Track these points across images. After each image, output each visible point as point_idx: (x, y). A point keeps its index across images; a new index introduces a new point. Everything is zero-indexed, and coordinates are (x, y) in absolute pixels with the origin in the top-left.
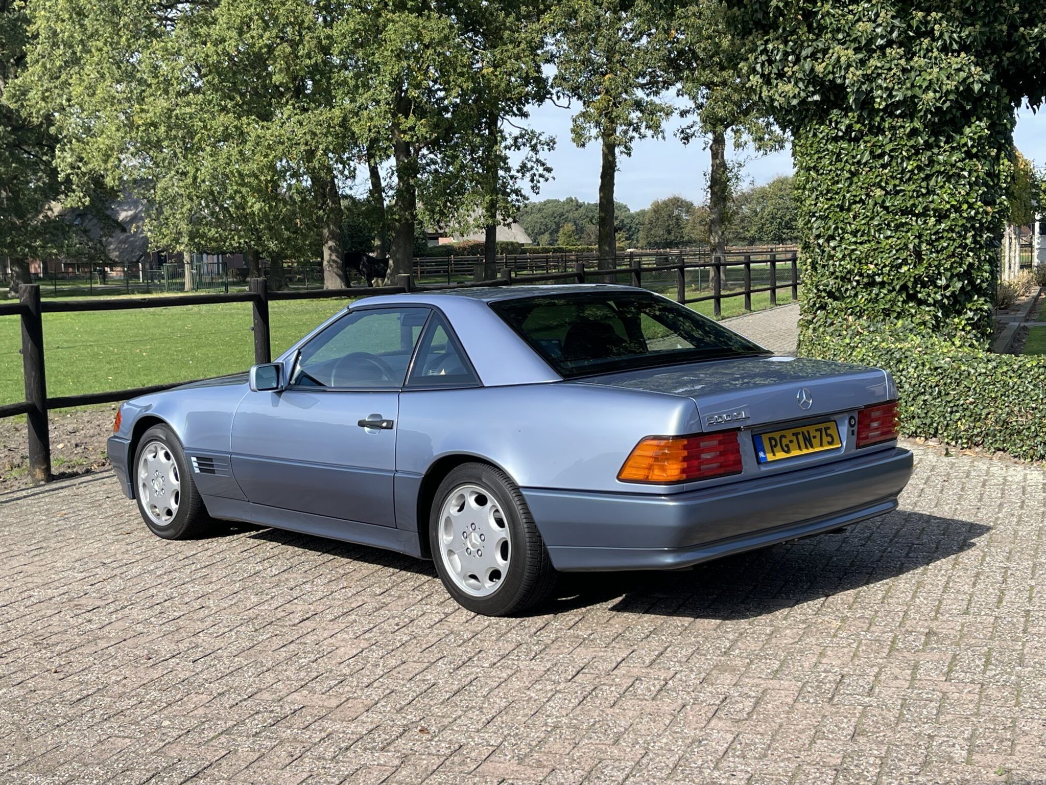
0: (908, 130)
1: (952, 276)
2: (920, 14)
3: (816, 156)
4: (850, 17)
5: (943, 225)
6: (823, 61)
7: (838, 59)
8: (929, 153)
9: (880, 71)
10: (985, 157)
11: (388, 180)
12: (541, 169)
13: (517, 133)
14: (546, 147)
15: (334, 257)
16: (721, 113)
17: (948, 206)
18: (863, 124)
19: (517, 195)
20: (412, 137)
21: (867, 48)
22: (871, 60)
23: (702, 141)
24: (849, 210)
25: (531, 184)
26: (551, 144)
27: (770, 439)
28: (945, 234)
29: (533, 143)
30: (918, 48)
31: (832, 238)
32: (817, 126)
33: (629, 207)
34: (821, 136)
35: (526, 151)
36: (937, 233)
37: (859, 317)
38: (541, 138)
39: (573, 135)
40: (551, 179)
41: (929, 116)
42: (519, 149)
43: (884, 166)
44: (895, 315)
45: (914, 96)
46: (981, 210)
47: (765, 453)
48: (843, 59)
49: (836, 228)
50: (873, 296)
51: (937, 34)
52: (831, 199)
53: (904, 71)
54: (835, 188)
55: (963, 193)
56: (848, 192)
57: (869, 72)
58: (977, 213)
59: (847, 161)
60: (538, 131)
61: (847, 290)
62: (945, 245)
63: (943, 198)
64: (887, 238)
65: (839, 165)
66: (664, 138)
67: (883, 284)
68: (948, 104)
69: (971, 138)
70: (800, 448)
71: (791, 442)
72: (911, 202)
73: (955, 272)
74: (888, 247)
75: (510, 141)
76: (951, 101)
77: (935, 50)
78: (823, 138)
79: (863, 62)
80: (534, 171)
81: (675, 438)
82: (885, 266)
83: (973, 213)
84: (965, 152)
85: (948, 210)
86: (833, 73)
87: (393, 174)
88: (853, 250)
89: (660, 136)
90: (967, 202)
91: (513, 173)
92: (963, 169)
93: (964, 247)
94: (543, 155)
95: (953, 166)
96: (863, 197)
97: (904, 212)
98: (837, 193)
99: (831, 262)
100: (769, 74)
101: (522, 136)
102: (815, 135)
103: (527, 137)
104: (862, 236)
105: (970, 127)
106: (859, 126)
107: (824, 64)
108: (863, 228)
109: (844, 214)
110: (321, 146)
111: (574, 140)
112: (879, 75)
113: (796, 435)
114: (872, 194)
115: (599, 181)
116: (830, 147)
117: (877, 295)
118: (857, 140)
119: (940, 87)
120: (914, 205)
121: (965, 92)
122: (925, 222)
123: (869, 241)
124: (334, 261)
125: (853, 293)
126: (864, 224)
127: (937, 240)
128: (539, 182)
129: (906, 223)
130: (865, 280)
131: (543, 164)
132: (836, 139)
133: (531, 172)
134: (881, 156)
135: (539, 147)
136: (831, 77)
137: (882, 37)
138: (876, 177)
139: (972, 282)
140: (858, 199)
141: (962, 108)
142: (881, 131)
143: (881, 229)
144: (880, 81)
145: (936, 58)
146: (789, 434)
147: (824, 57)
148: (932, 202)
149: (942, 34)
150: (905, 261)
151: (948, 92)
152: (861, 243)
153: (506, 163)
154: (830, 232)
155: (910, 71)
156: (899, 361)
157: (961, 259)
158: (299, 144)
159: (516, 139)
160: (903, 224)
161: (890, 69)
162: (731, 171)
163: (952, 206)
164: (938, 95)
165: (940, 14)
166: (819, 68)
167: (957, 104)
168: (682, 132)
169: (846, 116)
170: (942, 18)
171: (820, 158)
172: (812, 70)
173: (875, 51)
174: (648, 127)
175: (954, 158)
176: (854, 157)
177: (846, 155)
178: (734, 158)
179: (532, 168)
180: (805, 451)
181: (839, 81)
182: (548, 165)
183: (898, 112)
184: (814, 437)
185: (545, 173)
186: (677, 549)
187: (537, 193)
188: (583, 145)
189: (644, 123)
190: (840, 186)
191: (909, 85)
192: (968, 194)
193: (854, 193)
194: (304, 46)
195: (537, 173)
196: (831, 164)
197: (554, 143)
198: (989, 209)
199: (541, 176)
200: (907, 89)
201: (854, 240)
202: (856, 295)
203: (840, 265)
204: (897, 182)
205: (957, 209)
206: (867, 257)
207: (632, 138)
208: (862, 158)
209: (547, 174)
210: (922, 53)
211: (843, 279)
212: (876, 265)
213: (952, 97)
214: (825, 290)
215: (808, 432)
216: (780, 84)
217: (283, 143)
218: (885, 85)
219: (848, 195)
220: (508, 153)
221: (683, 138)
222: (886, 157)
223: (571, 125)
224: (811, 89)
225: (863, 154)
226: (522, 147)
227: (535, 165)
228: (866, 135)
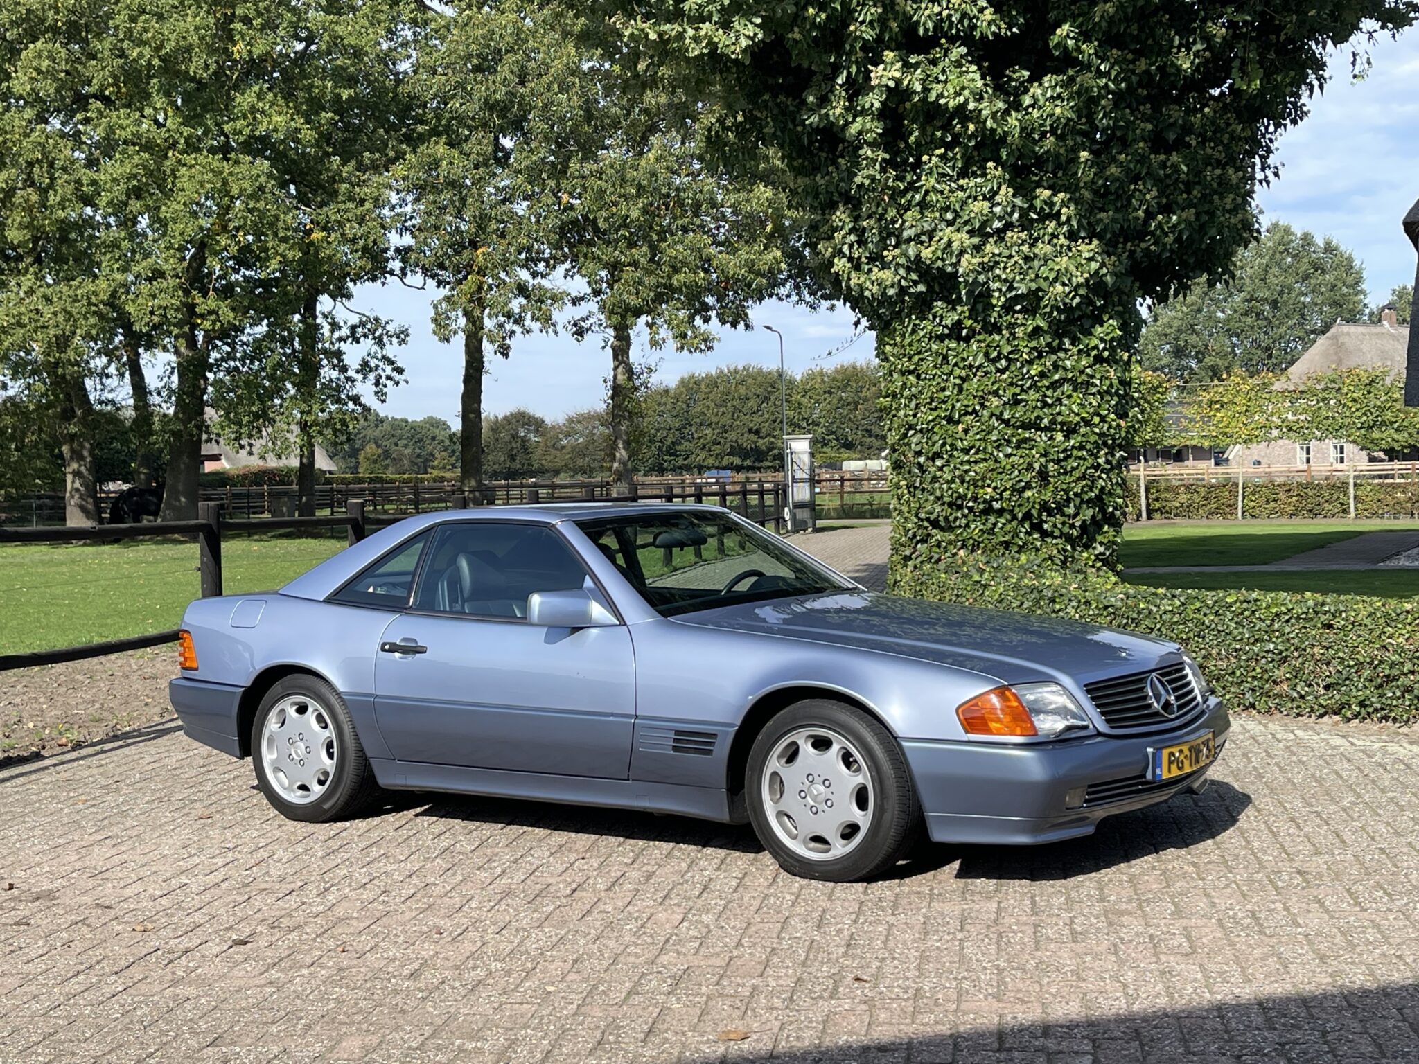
0: (1030, 328)
1: (1082, 502)
2: (1048, 193)
3: (917, 357)
4: (960, 194)
5: (1072, 442)
6: (929, 246)
7: (950, 243)
8: (1054, 357)
9: (997, 259)
10: (1116, 362)
11: (165, 379)
12: (389, 369)
13: (354, 320)
14: (395, 340)
15: (78, 485)
16: (634, 301)
17: (1078, 419)
18: (976, 321)
19: (355, 404)
20: (214, 323)
21: (981, 232)
22: (988, 246)
23: (601, 338)
24: (958, 422)
25: (374, 389)
26: (402, 336)
28: (1075, 452)
29: (377, 334)
30: (1041, 232)
31: (937, 455)
32: (917, 322)
34: (922, 333)
35: (367, 345)
36: (1065, 450)
37: (973, 551)
38: (388, 327)
39: (432, 326)
40: (402, 383)
41: (1055, 313)
42: (358, 342)
43: (1002, 371)
44: (1016, 549)
45: (1039, 289)
46: (1114, 424)
48: (956, 245)
49: (944, 445)
50: (989, 525)
51: (1064, 218)
52: (936, 409)
53: (1027, 259)
54: (941, 395)
55: (1095, 404)
56: (958, 401)
57: (986, 260)
58: (1110, 427)
59: (956, 365)
60: (383, 319)
61: (956, 518)
62: (1075, 465)
63: (1072, 406)
64: (1008, 456)
65: (946, 369)
66: (556, 333)
67: (1000, 512)
68: (1077, 300)
69: (1102, 340)
72: (1035, 414)
73: (1086, 497)
74: (1008, 467)
75: (345, 331)
76: (1081, 296)
77: (1061, 237)
78: (924, 336)
79: (978, 248)
80: (380, 371)
82: (1005, 489)
83: (1106, 426)
84: (1095, 357)
85: (1078, 423)
86: (943, 260)
87: (172, 373)
88: (967, 472)
89: (550, 330)
90: (1099, 415)
91: (351, 373)
92: (1092, 377)
93: (1097, 467)
94: (392, 350)
95: (1082, 372)
96: (978, 408)
97: (1026, 426)
98: (944, 402)
99: (937, 485)
101: (362, 325)
102: (914, 332)
103: (369, 326)
104: (976, 453)
105: (1102, 326)
106: (970, 322)
107: (932, 248)
108: (978, 444)
109: (951, 427)
110: (78, 331)
111: (435, 333)
112: (997, 263)
114: (987, 404)
115: (461, 388)
116: (934, 347)
117: (995, 525)
118: (967, 339)
119: (1070, 280)
120: (1038, 417)
121: (1096, 286)
122: (1051, 438)
123: (985, 460)
124: (79, 491)
125: (964, 522)
126: (979, 440)
127: (1065, 459)
128: (385, 386)
129: (1030, 439)
130: (981, 507)
131: (392, 363)
132: (941, 338)
133: (376, 373)
134: (998, 359)
135: (385, 339)
136: (940, 263)
137: (1000, 219)
138: (993, 383)
139: (1103, 510)
140: (970, 410)
141: (1092, 303)
142: (996, 329)
143: (1000, 445)
144: (997, 271)
145: (1062, 246)
147: (931, 240)
148: (1059, 414)
149: (1069, 219)
150: (1028, 486)
151: (1079, 286)
152: (976, 462)
153: (340, 360)
154: (936, 448)
155: (1033, 260)
156: (1053, 600)
157: (1092, 482)
158: (47, 327)
159: (353, 328)
160: (1025, 440)
161: (1010, 257)
162: (639, 378)
163: (1083, 419)
164: (1067, 289)
165: (1068, 196)
166: (927, 254)
167: (1086, 300)
168: (575, 325)
169: (954, 309)
170: (1069, 200)
171: (922, 360)
172: (918, 256)
173: (991, 235)
174: (535, 319)
175: (1083, 363)
176: (963, 359)
177: (955, 356)
178: (642, 361)
179: (377, 367)
181: (949, 269)
182: (400, 364)
183: (1018, 307)
185: (395, 374)
187: (383, 401)
188: (446, 340)
189: (529, 314)
190: (947, 393)
191: (1033, 276)
192: (1099, 406)
193: (966, 402)
194: (56, 192)
195: (383, 375)
196: (935, 367)
197: (408, 335)
198: (1123, 423)
199: (389, 378)
200: (1032, 281)
201: (966, 458)
202: (967, 525)
203: (950, 488)
204: (1018, 390)
205: (1087, 423)
206: (983, 479)
207: (513, 332)
208: (975, 360)
209: (397, 376)
210: (1046, 238)
211: (950, 505)
212: (995, 488)
213: (1082, 292)
214: (928, 519)
216: (875, 270)
218: (1004, 277)
219: (958, 405)
220: (343, 346)
221: (575, 333)
222: (1003, 361)
223: (432, 313)
224: (914, 277)
225: (975, 356)
226: (362, 339)
227: (381, 364)
228: (980, 333)
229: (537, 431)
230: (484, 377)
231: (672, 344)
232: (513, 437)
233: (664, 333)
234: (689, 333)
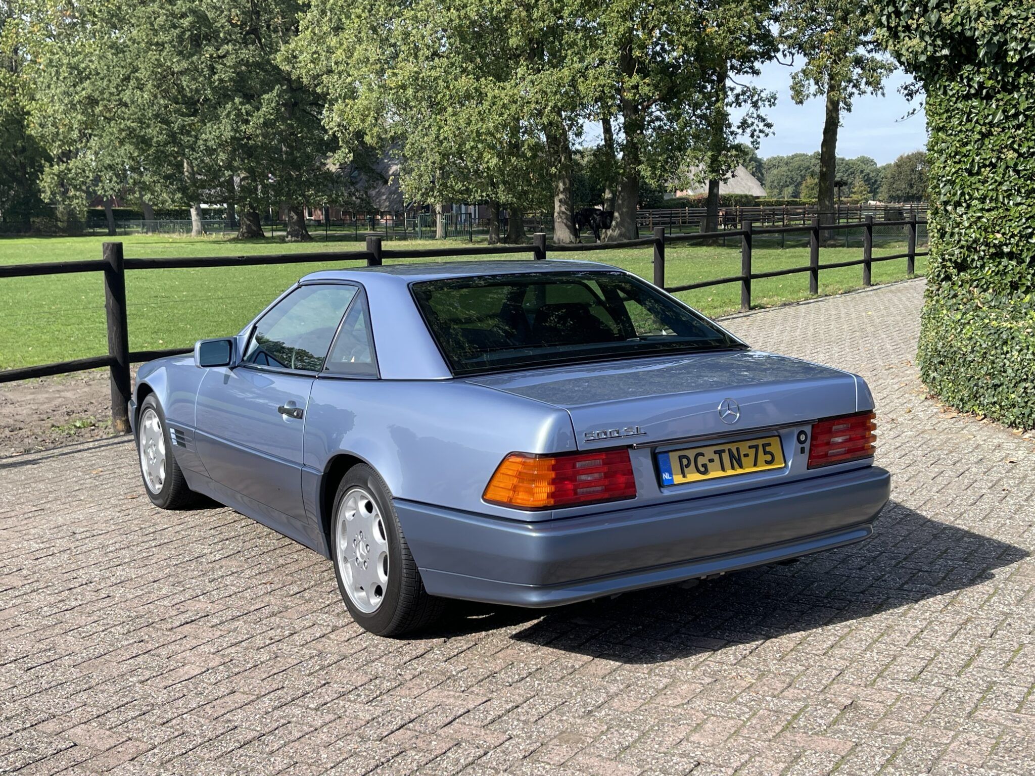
3: (945, 115)
6: (952, 12)
7: (968, 9)
9: (1015, 21)
12: (761, 125)
13: (738, 90)
14: (767, 103)
15: (563, 209)
18: (996, 81)
20: (635, 94)
22: (1005, 9)
25: (752, 140)
26: (772, 100)
27: (681, 458)
29: (755, 99)
31: (958, 204)
32: (947, 83)
33: (875, 161)
34: (951, 93)
35: (747, 107)
37: (985, 291)
38: (762, 95)
39: (792, 93)
40: (771, 135)
42: (740, 106)
43: (1018, 127)
44: (1024, 289)
47: (671, 475)
49: (963, 194)
50: (1001, 267)
52: (960, 162)
54: (964, 150)
56: (978, 154)
57: (1002, 22)
59: (977, 122)
60: (759, 88)
61: (973, 260)
64: (1018, 205)
65: (969, 126)
66: (883, 94)
67: (1011, 255)
70: (723, 469)
71: (711, 461)
74: (1017, 214)
75: (731, 98)
78: (953, 95)
79: (996, 12)
80: (755, 127)
81: (542, 456)
82: (1013, 236)
86: (962, 25)
87: (620, 130)
88: (979, 218)
89: (879, 92)
91: (734, 128)
94: (763, 112)
96: (994, 161)
98: (965, 156)
99: (957, 230)
100: (896, 27)
101: (744, 93)
102: (945, 92)
103: (748, 94)
104: (990, 202)
106: (991, 82)
107: (953, 14)
108: (991, 194)
110: (550, 104)
111: (793, 98)
112: (1014, 25)
113: (719, 453)
114: (1003, 156)
115: (821, 137)
116: (960, 105)
117: (1006, 267)
118: (989, 97)
123: (997, 208)
124: (563, 213)
125: (979, 264)
126: (993, 190)
128: (759, 137)
130: (992, 250)
131: (764, 120)
132: (967, 97)
133: (752, 128)
134: (1016, 116)
135: (760, 103)
136: (959, 28)
138: (1009, 138)
140: (987, 163)
142: (1015, 87)
143: (1010, 195)
144: (1014, 32)
146: (709, 452)
147: (952, 7)
152: (989, 210)
153: (727, 120)
154: (956, 198)
156: (1005, 343)
158: (530, 103)
159: (738, 96)
161: (1026, 19)
166: (947, 20)
169: (978, 72)
171: (950, 117)
172: (939, 21)
174: (868, 83)
177: (977, 114)
179: (753, 124)
180: (730, 472)
181: (968, 34)
182: (769, 121)
184: (746, 455)
185: (765, 129)
186: (543, 586)
188: (801, 102)
189: (864, 80)
190: (969, 148)
193: (984, 156)
194: (538, 9)
195: (757, 129)
196: (960, 124)
197: (775, 99)
199: (761, 131)
201: (981, 206)
202: (983, 266)
203: (966, 234)
204: (1032, 144)
206: (994, 225)
207: (851, 95)
208: (994, 118)
209: (766, 130)
211: (969, 248)
212: (1004, 234)
214: (950, 260)
215: (738, 449)
217: (515, 102)
218: (1020, 36)
219: (977, 158)
220: (728, 109)
221: (907, 95)
222: (1021, 117)
223: (791, 82)
224: (939, 42)
225: (994, 115)
226: (743, 104)
227: (756, 122)
228: (999, 92)
230: (839, 129)
232: (913, 170)
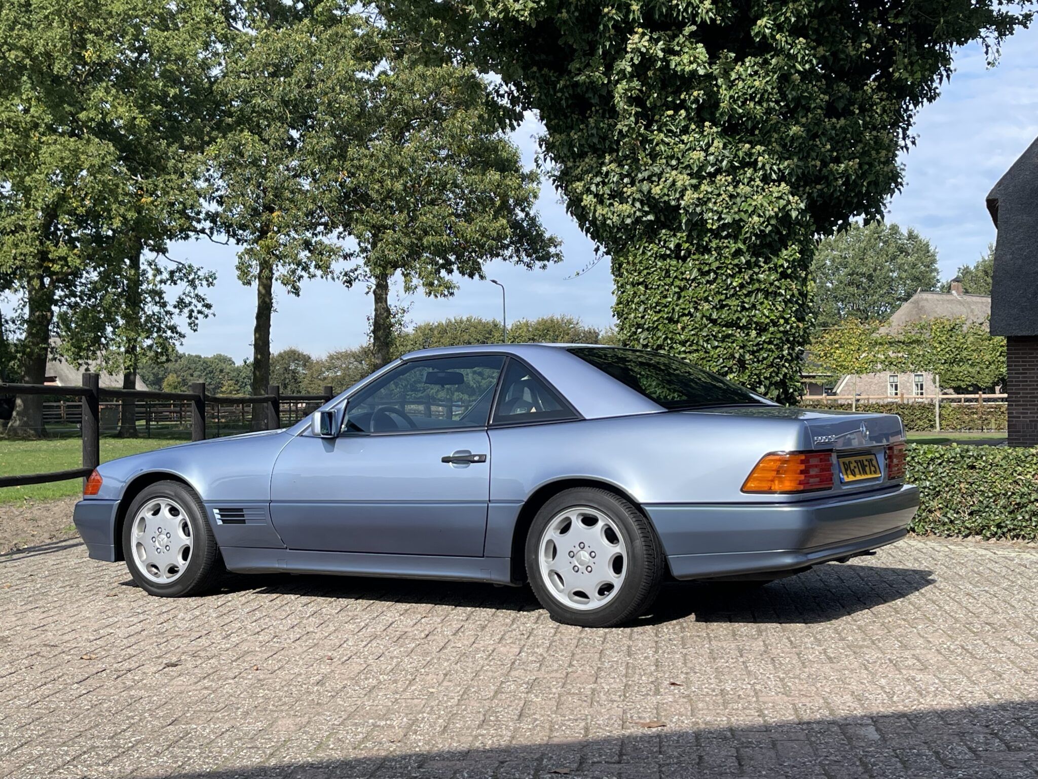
0: (734, 249)
1: (771, 384)
2: (747, 146)
3: (645, 272)
4: (682, 146)
5: (764, 338)
6: (658, 185)
7: (674, 183)
8: (751, 272)
9: (710, 196)
10: (797, 278)
11: (19, 311)
12: (200, 306)
13: (173, 266)
14: (204, 283)
16: (392, 256)
17: (768, 320)
18: (692, 244)
19: (173, 332)
21: (698, 175)
22: (703, 186)
23: (365, 286)
24: (677, 322)
25: (188, 321)
26: (210, 280)
27: (844, 464)
28: (765, 346)
29: (190, 278)
30: (742, 177)
32: (647, 245)
34: (649, 254)
35: (183, 286)
36: (758, 344)
38: (199, 273)
39: (238, 273)
40: (211, 316)
41: (754, 238)
42: (175, 284)
43: (711, 283)
45: (741, 220)
46: (795, 325)
47: (843, 475)
48: (679, 184)
49: (666, 339)
51: (760, 164)
52: (660, 311)
53: (731, 197)
54: (664, 301)
55: (780, 309)
56: (677, 305)
57: (701, 196)
58: (792, 327)
59: (676, 277)
60: (195, 266)
62: (765, 355)
63: (764, 312)
64: (716, 347)
65: (668, 281)
66: (333, 279)
68: (770, 228)
69: (786, 260)
70: (860, 474)
71: (855, 467)
72: (736, 315)
73: (774, 380)
74: (715, 356)
75: (165, 276)
76: (772, 225)
77: (757, 179)
78: (651, 256)
79: (696, 188)
80: (192, 307)
83: (788, 327)
84: (781, 273)
85: (768, 323)
86: (668, 195)
87: (24, 306)
90: (783, 318)
91: (169, 308)
92: (779, 288)
93: (782, 357)
94: (202, 290)
95: (771, 284)
96: (692, 310)
97: (728, 325)
98: (666, 306)
100: (603, 194)
101: (180, 270)
102: (644, 253)
103: (184, 271)
104: (690, 346)
105: (787, 249)
106: (687, 245)
107: (660, 187)
108: (692, 338)
109: (672, 327)
111: (239, 278)
112: (709, 199)
113: (856, 462)
114: (700, 308)
115: (254, 322)
116: (659, 264)
118: (684, 259)
119: (764, 213)
120: (738, 318)
121: (784, 218)
122: (748, 334)
123: (697, 351)
126: (693, 335)
127: (758, 351)
128: (197, 318)
129: (732, 335)
131: (202, 300)
132: (664, 257)
133: (190, 308)
134: (708, 272)
135: (197, 282)
136: (666, 198)
137: (712, 165)
138: (704, 292)
139: (786, 392)
140: (686, 312)
141: (779, 232)
142: (707, 250)
143: (709, 339)
144: (710, 205)
145: (758, 187)
146: (853, 462)
147: (659, 180)
148: (754, 316)
149: (764, 165)
150: (731, 370)
151: (770, 218)
152: (690, 352)
153: (161, 298)
154: (660, 342)
155: (736, 197)
157: (778, 369)
159: (172, 273)
160: (728, 336)
161: (719, 195)
162: (394, 317)
163: (772, 320)
164: (762, 220)
165: (763, 148)
166: (656, 190)
167: (776, 230)
168: (346, 274)
169: (675, 235)
170: (764, 151)
171: (648, 274)
172: (649, 192)
173: (704, 178)
174: (318, 267)
175: (772, 277)
176: (682, 273)
177: (675, 271)
178: (397, 304)
179: (190, 303)
181: (673, 203)
182: (207, 302)
183: (725, 233)
184: (866, 466)
185: (205, 309)
187: (195, 330)
188: (248, 283)
189: (314, 263)
190: (669, 299)
191: (736, 210)
192: (784, 311)
193: (683, 306)
195: (195, 310)
196: (659, 279)
197: (215, 278)
198: (801, 325)
199: (200, 312)
200: (735, 213)
201: (683, 349)
204: (723, 297)
205: (775, 324)
207: (301, 277)
208: (691, 274)
209: (206, 311)
210: (746, 181)
213: (773, 222)
215: (862, 461)
216: (616, 204)
218: (715, 209)
219: (677, 309)
220: (163, 287)
221: (346, 281)
222: (712, 274)
223: (236, 261)
224: (646, 209)
225: (691, 271)
226: (179, 281)
227: (194, 301)
228: (694, 254)
229: (305, 365)
230: (273, 315)
231: (422, 290)
233: (415, 281)
234: (436, 282)
